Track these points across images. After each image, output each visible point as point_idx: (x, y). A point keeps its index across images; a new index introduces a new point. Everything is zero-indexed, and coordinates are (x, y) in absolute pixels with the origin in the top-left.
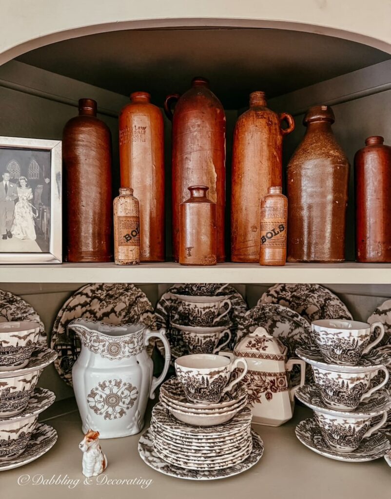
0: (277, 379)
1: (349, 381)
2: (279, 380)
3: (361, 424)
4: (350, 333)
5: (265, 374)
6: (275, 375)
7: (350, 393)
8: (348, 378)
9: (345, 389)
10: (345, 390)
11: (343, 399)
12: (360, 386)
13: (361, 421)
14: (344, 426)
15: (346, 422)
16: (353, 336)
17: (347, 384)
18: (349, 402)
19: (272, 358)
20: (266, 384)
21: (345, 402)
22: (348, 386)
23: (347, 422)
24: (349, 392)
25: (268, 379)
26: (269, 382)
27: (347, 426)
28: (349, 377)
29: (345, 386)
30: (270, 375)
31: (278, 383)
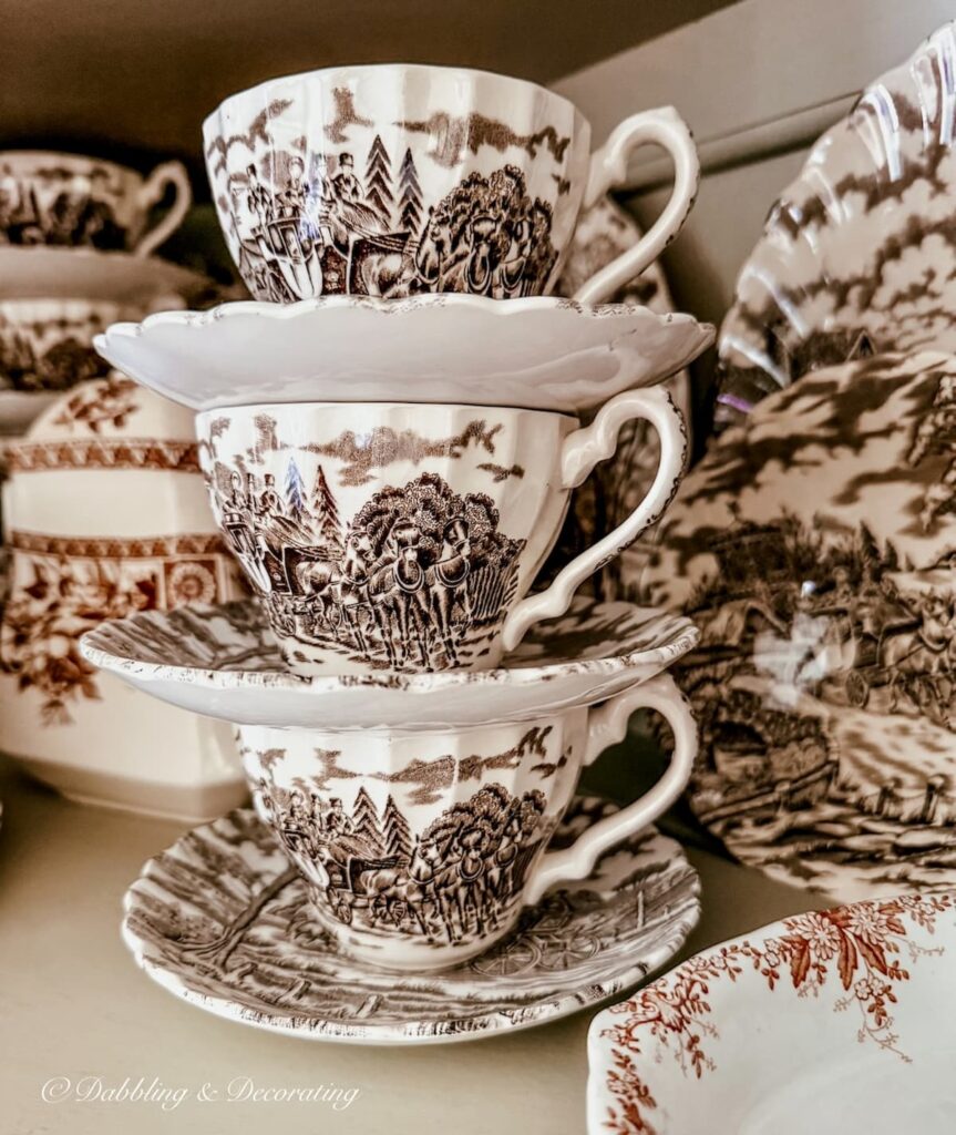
0: (169, 568)
1: (334, 467)
2: (178, 573)
3: (447, 783)
4: (344, 100)
5: (114, 552)
6: (158, 549)
7: (358, 564)
8: (323, 442)
9: (317, 528)
10: (319, 541)
11: (332, 612)
12: (427, 504)
13: (447, 762)
14: (325, 797)
15: (332, 766)
16: (367, 123)
17: (324, 489)
18: (376, 634)
19: (173, 458)
20: (120, 600)
21: (345, 630)
22: (328, 505)
23: (340, 763)
24: (351, 554)
25: (128, 574)
26: (134, 589)
27: (346, 792)
28: (333, 435)
29: (309, 505)
30: (136, 551)
31: (173, 592)
